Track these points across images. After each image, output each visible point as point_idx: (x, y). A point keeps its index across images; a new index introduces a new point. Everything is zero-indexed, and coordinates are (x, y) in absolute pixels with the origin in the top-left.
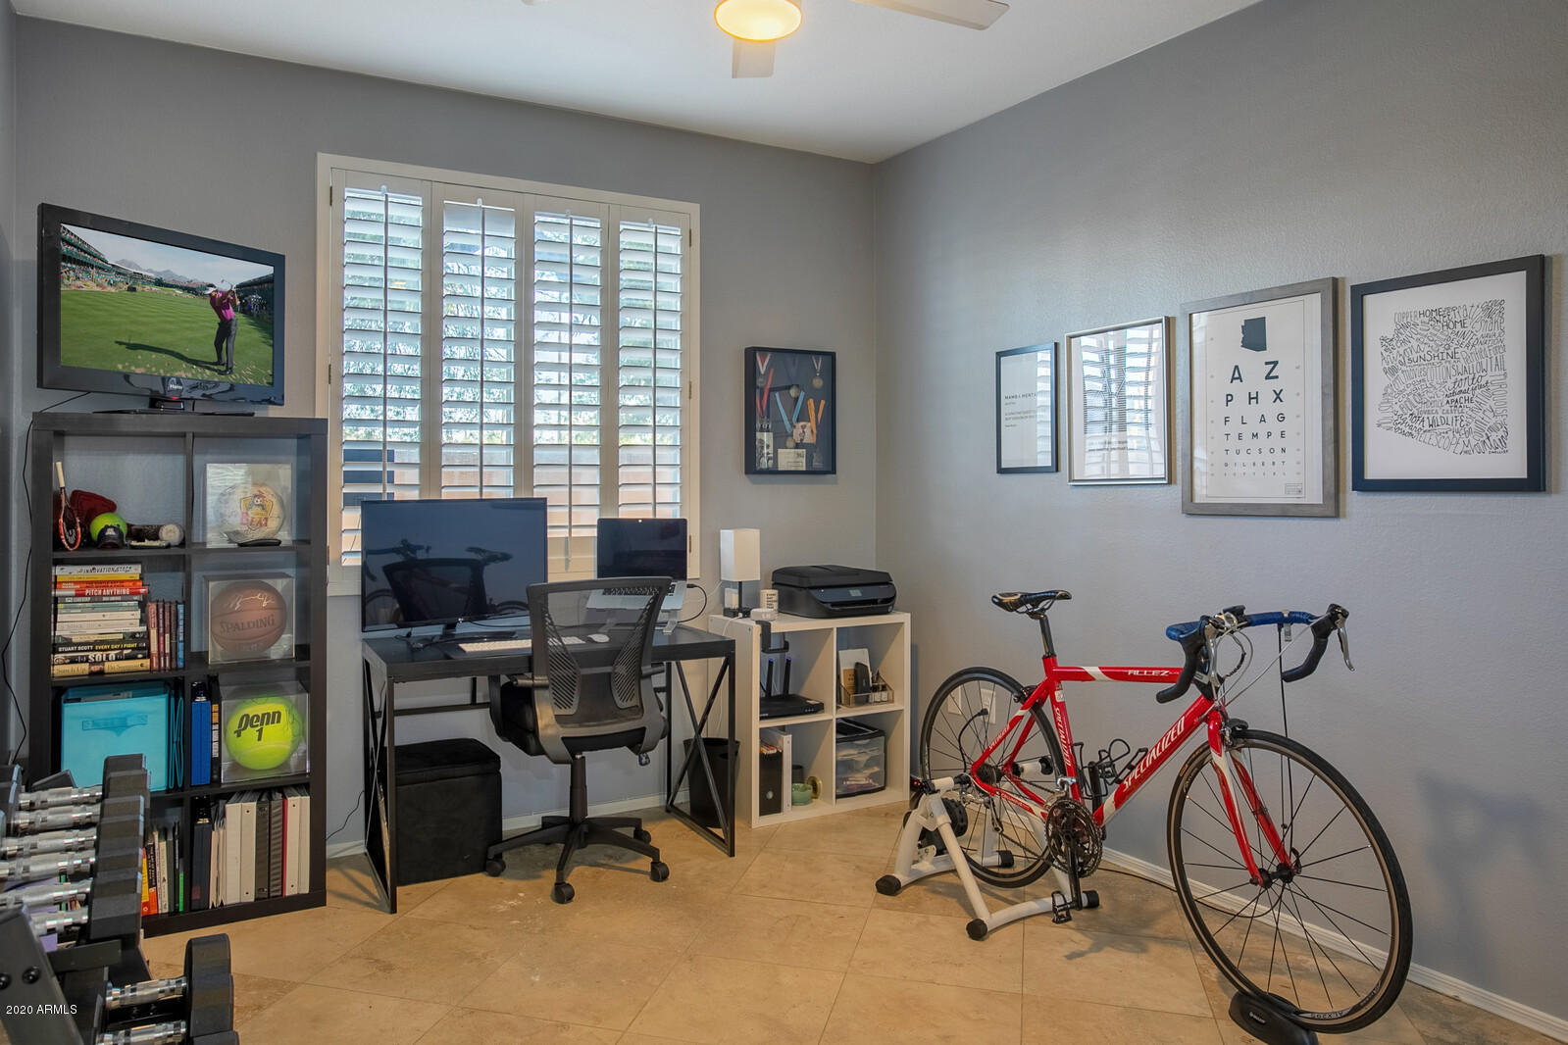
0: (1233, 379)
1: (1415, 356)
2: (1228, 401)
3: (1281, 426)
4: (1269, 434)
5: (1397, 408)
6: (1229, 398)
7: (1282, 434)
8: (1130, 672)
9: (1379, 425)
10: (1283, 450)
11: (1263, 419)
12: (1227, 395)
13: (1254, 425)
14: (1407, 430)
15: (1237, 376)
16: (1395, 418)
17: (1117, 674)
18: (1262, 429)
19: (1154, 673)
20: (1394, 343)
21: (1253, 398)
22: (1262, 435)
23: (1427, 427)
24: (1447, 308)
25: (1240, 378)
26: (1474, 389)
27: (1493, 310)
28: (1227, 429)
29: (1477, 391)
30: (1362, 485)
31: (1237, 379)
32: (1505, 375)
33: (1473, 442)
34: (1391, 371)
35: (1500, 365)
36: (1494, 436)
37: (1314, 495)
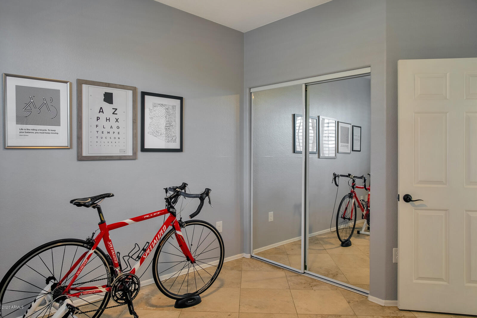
0: (100, 112)
1: (157, 115)
2: (97, 119)
3: (118, 130)
4: (114, 133)
5: (153, 129)
6: (98, 118)
7: (119, 133)
8: (145, 217)
9: (148, 133)
10: (119, 138)
11: (111, 127)
12: (97, 117)
13: (108, 129)
14: (155, 135)
15: (101, 110)
16: (152, 131)
17: (137, 219)
18: (111, 131)
19: (154, 214)
20: (152, 110)
21: (108, 120)
22: (111, 133)
23: (160, 135)
24: (165, 104)
25: (103, 112)
26: (170, 126)
27: (174, 107)
28: (97, 129)
29: (171, 127)
30: (143, 150)
31: (101, 112)
32: (176, 124)
33: (170, 140)
34: (152, 118)
35: (175, 121)
36: (174, 138)
37: (130, 153)
